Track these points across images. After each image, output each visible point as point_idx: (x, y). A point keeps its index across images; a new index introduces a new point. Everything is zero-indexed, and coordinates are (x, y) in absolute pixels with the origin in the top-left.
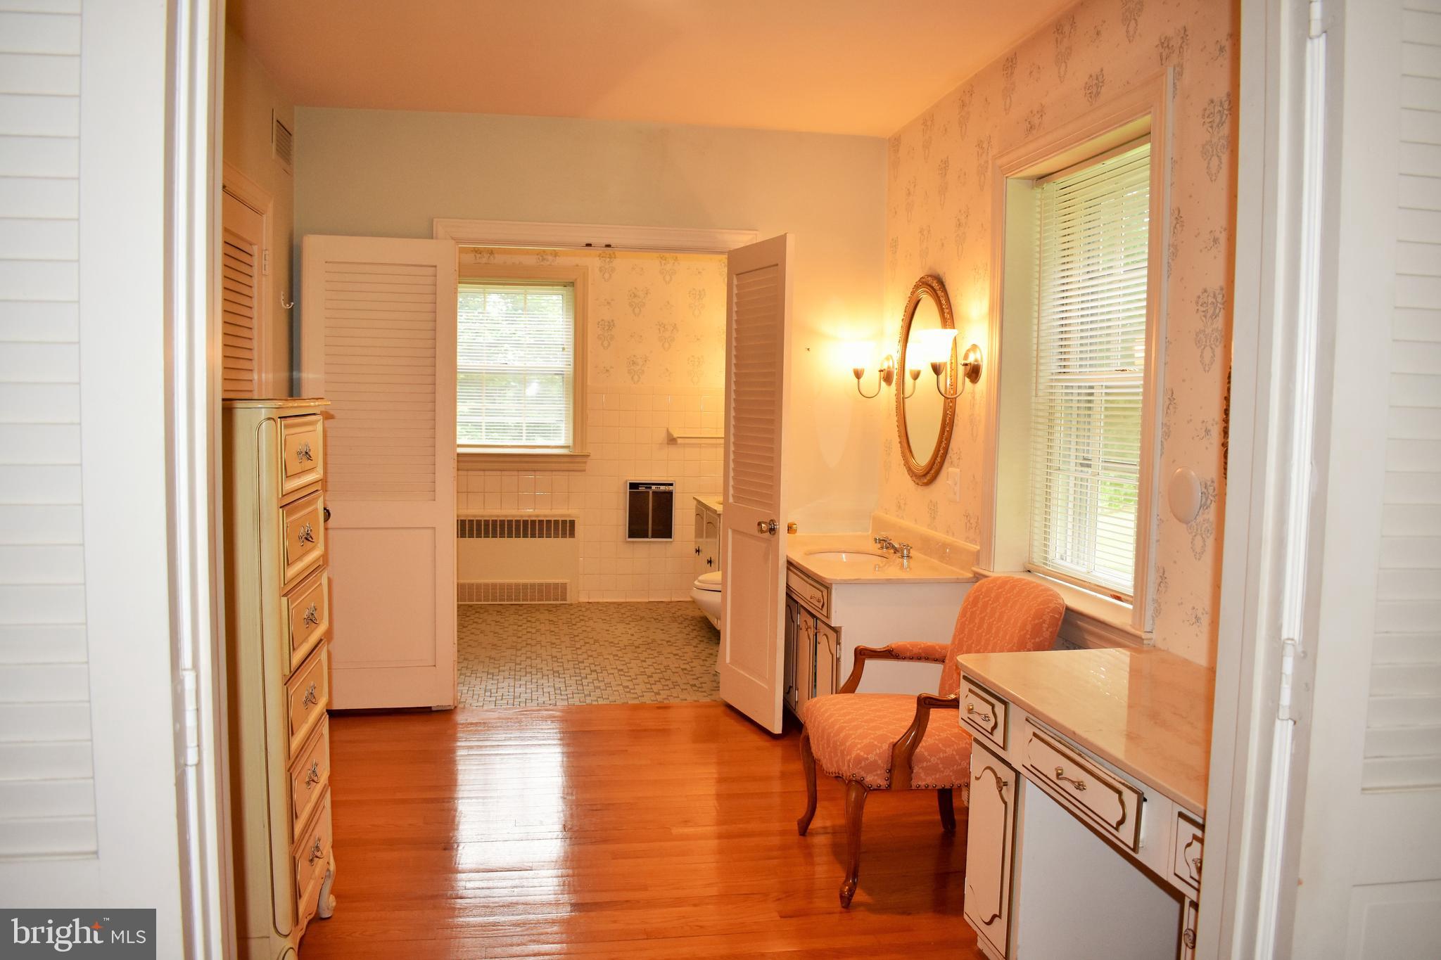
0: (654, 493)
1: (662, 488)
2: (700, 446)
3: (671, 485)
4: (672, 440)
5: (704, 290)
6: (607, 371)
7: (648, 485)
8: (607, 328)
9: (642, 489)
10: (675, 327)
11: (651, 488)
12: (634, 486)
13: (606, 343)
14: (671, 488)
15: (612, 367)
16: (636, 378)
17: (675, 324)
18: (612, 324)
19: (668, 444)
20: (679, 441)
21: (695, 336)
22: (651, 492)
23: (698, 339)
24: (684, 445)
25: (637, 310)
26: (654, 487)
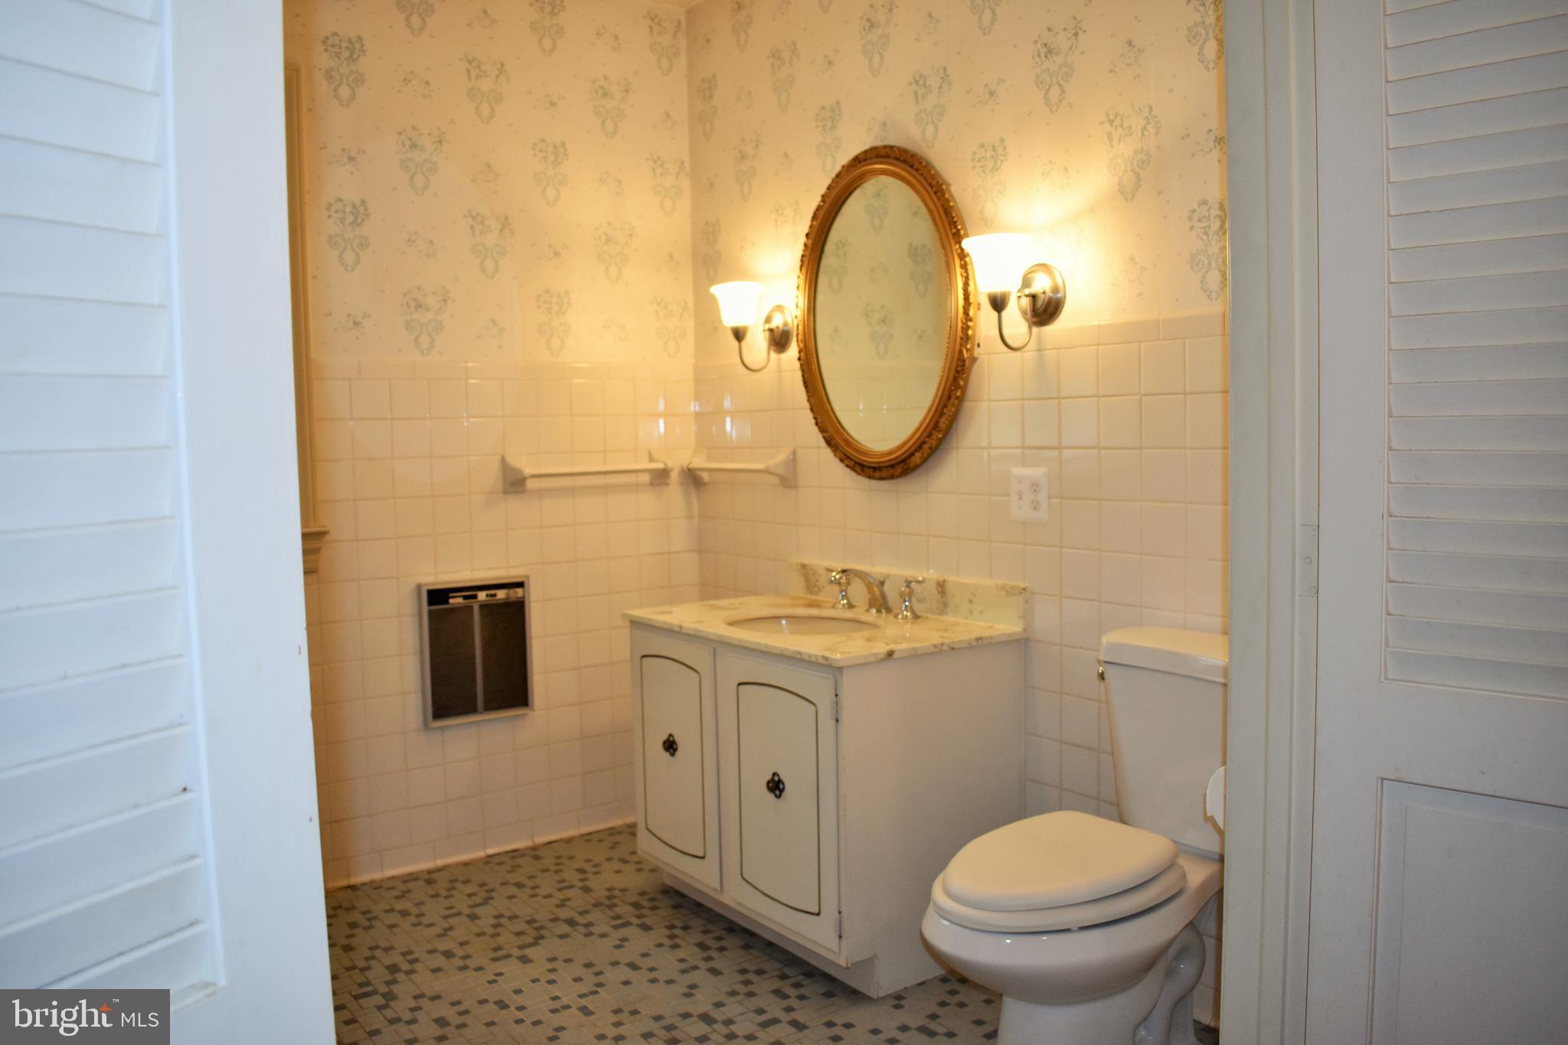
0: (483, 607)
1: (501, 594)
2: (572, 491)
3: (521, 585)
4: (514, 483)
5: (563, 144)
6: (356, 323)
7: (469, 591)
8: (350, 219)
9: (456, 601)
10: (505, 223)
11: (475, 597)
12: (437, 596)
13: (349, 257)
14: (519, 592)
15: (366, 316)
16: (425, 340)
17: (506, 219)
18: (362, 210)
19: (505, 492)
20: (531, 484)
21: (550, 246)
22: (476, 608)
23: (556, 254)
24: (540, 494)
25: (419, 180)
26: (482, 596)
